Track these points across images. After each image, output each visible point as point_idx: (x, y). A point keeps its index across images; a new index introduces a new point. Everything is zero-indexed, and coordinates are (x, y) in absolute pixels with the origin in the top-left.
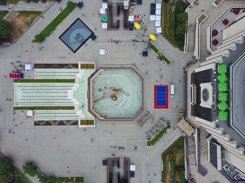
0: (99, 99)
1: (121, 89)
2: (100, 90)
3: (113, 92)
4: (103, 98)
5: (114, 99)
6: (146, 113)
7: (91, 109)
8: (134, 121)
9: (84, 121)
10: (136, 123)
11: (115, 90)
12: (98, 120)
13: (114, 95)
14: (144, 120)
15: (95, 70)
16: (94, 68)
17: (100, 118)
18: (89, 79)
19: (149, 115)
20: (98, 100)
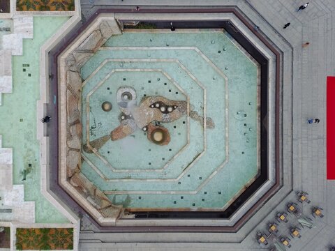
0: (104, 140)
1: (184, 103)
2: (106, 106)
3: (151, 114)
4: (115, 135)
5: (158, 137)
6: (292, 198)
7: (63, 181)
8: (241, 233)
9: (30, 231)
10: (249, 242)
11: (161, 104)
12: (93, 227)
13: (158, 124)
14: (283, 229)
15: (76, 16)
16: (71, 7)
17: (102, 220)
18: (54, 55)
19: (306, 209)
20: (97, 144)
